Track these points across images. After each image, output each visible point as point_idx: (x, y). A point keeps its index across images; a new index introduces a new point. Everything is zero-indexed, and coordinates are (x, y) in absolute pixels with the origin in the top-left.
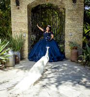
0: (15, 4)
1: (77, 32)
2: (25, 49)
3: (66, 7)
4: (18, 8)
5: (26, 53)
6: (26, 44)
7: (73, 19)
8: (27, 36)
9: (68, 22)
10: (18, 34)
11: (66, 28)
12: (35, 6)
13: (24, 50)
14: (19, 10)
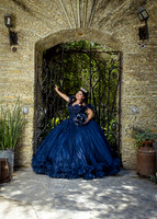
0: (8, 41)
1: (149, 105)
2: (26, 143)
3: (123, 49)
4: (15, 50)
5: (28, 153)
6: (29, 132)
7: (140, 76)
8: (31, 111)
9: (127, 82)
10: (12, 108)
11: (124, 96)
12: (51, 45)
13: (22, 146)
14: (16, 54)
